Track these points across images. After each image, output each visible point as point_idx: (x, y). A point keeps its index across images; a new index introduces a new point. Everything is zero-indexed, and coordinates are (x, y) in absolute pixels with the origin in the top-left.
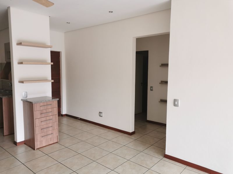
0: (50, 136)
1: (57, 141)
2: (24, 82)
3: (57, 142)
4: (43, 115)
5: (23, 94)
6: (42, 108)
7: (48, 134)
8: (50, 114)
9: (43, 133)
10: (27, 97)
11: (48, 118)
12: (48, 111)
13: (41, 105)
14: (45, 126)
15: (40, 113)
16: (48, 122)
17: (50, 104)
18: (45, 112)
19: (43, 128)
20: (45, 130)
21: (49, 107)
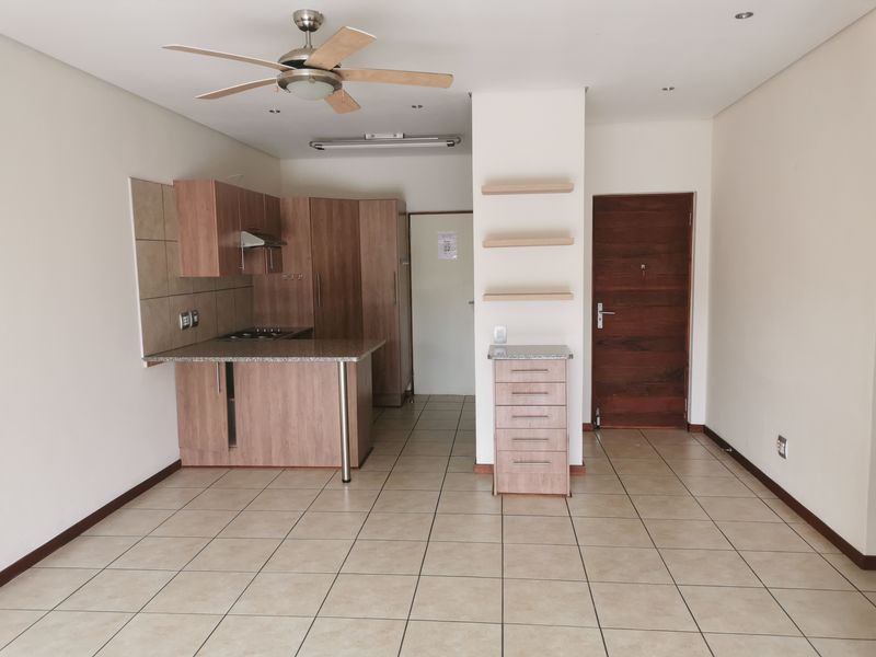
0: (542, 468)
1: (564, 493)
3: (564, 496)
4: (520, 400)
5: (495, 333)
6: (516, 377)
7: (535, 459)
8: (542, 400)
9: (519, 452)
10: (504, 342)
11: (535, 411)
13: (515, 367)
14: (524, 434)
15: (511, 392)
16: (535, 423)
17: (544, 368)
19: (519, 436)
20: (525, 445)
21: (541, 376)
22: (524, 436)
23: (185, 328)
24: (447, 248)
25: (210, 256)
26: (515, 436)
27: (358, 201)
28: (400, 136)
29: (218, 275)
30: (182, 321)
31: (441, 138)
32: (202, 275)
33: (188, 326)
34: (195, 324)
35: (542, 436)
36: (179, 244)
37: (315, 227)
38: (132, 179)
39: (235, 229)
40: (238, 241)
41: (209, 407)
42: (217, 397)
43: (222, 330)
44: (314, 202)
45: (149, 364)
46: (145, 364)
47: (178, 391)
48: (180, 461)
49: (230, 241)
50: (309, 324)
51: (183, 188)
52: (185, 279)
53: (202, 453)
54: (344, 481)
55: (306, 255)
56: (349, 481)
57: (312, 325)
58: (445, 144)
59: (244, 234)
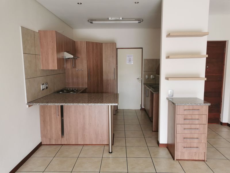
0: (195, 150)
1: (204, 159)
2: (169, 79)
3: (204, 161)
4: (187, 122)
5: (169, 92)
6: (186, 113)
7: (192, 146)
8: (197, 122)
9: (186, 143)
10: (173, 96)
11: (193, 126)
12: (194, 118)
13: (185, 108)
14: (188, 136)
15: (183, 118)
16: (193, 131)
17: (198, 109)
18: (190, 118)
19: (186, 137)
20: (188, 140)
21: (196, 112)
22: (188, 137)
23: (43, 89)
24: (130, 61)
25: (53, 62)
26: (184, 137)
27: (102, 43)
28: (121, 18)
29: (57, 69)
30: (42, 87)
31: (136, 20)
32: (50, 69)
33: (44, 89)
34: (47, 88)
35: (196, 137)
36: (41, 56)
37: (88, 52)
38: (22, 27)
39: (62, 51)
40: (63, 56)
41: (53, 122)
42: (57, 118)
43: (56, 89)
44: (88, 43)
45: (29, 106)
46: (28, 106)
47: (40, 115)
48: (41, 142)
49: (61, 55)
50: (86, 86)
51: (42, 34)
52: (43, 70)
53: (50, 139)
54: (110, 153)
55: (85, 62)
56: (112, 152)
57: (87, 87)
58: (137, 22)
59: (65, 53)
